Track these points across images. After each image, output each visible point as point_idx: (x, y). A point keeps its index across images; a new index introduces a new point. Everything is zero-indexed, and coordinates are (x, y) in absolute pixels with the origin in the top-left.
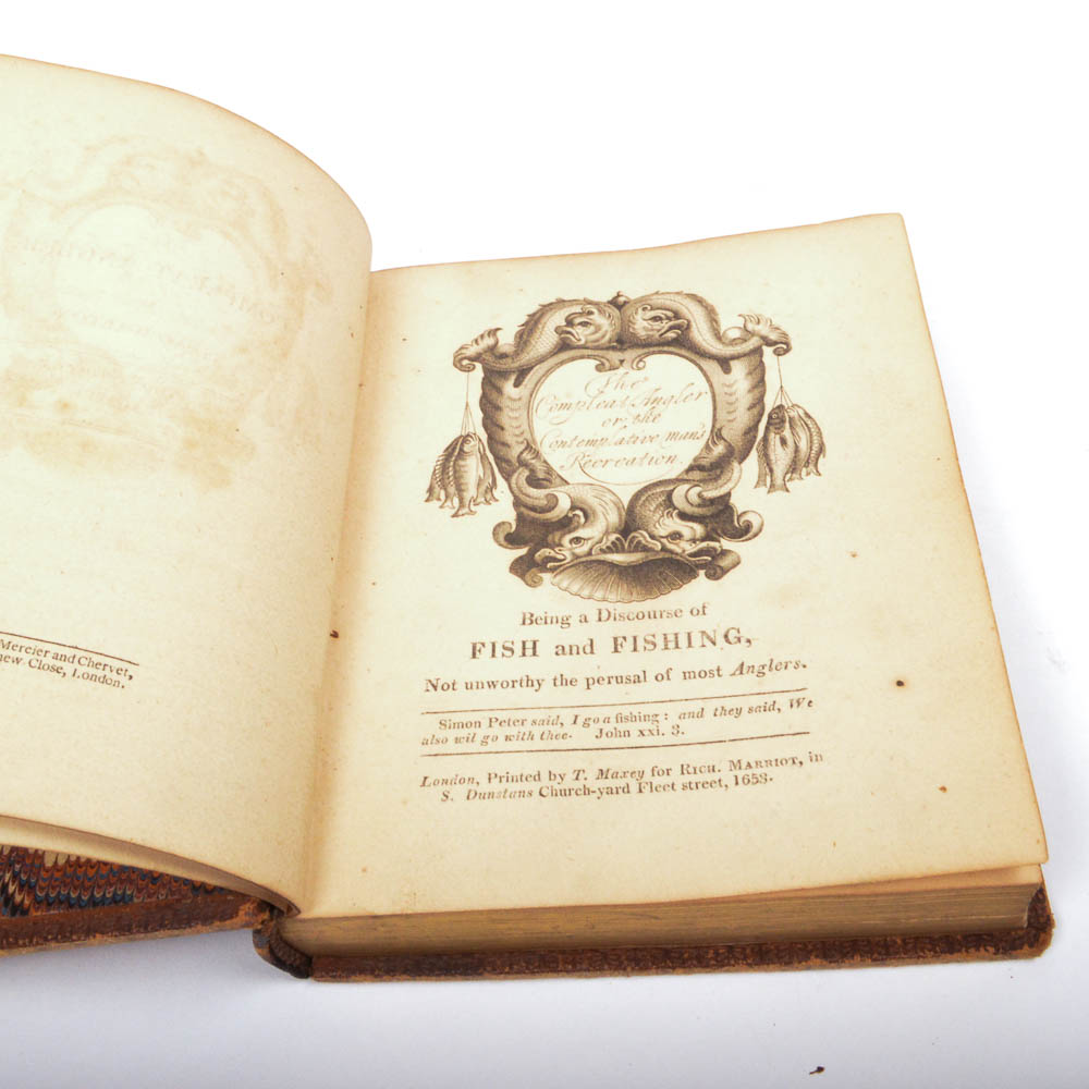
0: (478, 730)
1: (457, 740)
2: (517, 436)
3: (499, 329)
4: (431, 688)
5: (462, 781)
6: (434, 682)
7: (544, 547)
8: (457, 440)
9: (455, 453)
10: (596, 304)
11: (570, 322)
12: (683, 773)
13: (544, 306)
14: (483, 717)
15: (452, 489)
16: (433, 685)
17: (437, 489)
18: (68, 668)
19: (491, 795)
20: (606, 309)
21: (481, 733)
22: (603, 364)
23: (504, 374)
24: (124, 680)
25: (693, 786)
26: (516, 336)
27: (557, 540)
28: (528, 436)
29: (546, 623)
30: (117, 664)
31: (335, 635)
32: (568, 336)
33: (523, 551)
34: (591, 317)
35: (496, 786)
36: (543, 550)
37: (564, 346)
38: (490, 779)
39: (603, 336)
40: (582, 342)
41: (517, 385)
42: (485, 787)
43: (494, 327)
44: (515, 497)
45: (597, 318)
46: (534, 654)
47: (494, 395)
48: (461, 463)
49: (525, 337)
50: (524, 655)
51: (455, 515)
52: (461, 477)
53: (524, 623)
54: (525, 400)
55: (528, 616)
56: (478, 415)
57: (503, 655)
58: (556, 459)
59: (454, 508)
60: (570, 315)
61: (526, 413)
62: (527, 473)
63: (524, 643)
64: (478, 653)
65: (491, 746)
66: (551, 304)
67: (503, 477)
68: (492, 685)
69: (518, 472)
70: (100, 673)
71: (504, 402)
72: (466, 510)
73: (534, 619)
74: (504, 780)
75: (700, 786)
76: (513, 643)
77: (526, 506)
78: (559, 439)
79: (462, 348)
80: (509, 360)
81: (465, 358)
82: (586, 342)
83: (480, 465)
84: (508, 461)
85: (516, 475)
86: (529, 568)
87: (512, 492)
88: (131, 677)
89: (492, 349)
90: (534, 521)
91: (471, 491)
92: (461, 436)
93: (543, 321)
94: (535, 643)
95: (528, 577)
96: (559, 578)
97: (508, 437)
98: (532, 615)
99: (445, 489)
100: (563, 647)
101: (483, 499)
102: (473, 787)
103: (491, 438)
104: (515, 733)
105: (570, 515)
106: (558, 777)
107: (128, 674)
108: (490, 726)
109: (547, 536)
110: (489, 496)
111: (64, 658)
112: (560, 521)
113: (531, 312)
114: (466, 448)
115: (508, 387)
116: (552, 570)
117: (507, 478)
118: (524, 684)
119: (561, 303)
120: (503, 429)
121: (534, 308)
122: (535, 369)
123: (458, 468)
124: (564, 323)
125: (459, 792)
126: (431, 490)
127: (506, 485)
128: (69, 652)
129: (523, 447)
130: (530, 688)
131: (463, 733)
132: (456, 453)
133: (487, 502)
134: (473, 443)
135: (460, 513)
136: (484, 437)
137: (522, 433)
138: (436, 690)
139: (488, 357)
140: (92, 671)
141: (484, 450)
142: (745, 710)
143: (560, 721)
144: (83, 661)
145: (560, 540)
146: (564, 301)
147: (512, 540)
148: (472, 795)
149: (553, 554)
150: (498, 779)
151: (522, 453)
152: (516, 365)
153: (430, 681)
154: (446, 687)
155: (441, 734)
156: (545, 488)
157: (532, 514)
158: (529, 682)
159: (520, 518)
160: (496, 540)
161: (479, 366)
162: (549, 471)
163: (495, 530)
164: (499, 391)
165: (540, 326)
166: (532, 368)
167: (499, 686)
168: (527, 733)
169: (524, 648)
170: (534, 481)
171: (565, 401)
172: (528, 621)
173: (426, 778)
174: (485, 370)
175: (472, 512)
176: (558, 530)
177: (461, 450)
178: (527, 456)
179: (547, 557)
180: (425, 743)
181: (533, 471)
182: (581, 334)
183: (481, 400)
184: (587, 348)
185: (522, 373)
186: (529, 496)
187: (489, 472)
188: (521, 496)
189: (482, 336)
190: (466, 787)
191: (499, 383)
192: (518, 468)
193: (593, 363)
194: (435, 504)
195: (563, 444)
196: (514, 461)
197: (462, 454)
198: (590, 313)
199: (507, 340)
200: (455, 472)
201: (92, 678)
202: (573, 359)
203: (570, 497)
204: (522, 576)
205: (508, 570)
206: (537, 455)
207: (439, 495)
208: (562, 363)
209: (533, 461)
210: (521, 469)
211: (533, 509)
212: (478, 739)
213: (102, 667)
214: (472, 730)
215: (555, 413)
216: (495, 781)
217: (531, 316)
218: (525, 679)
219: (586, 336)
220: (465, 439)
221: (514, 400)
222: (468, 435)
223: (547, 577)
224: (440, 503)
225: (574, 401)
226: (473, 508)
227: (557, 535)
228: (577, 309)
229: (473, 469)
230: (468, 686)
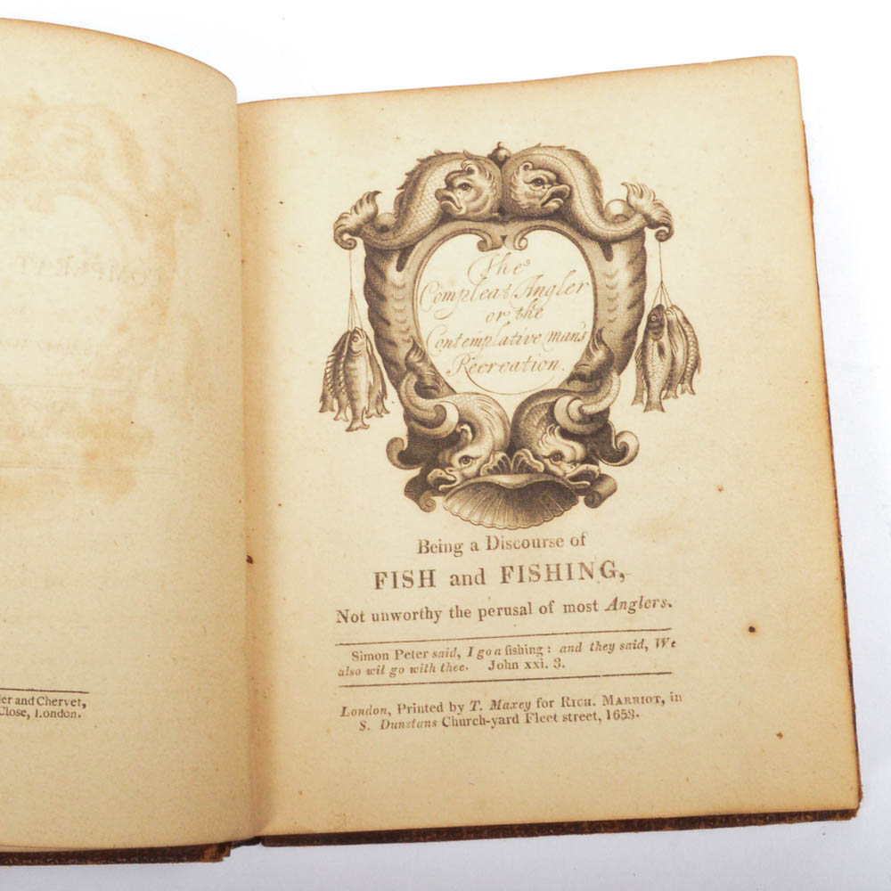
0: (386, 662)
1: (369, 672)
2: (402, 332)
3: (377, 193)
4: (341, 619)
5: (376, 712)
6: (344, 613)
7: (435, 468)
8: (344, 336)
9: (343, 352)
10: (476, 159)
11: (450, 185)
12: (563, 706)
13: (423, 161)
14: (389, 649)
15: (344, 398)
16: (343, 616)
17: (330, 397)
18: (30, 710)
19: (402, 725)
20: (486, 166)
21: (389, 664)
22: (485, 241)
23: (385, 253)
24: (78, 709)
25: (572, 718)
26: (395, 203)
27: (447, 459)
28: (413, 332)
29: (441, 551)
30: (69, 697)
31: (250, 560)
32: (450, 202)
33: (415, 472)
34: (472, 177)
35: (405, 717)
36: (435, 470)
37: (445, 216)
38: (399, 709)
39: (484, 204)
40: (463, 212)
41: (400, 268)
42: (395, 718)
43: (372, 190)
44: (406, 409)
45: (477, 179)
46: (432, 585)
47: (378, 282)
48: (351, 365)
49: (405, 203)
50: (422, 585)
51: (350, 429)
52: (352, 383)
53: (421, 552)
54: (409, 288)
55: (424, 543)
56: (363, 306)
57: (404, 586)
58: (443, 361)
59: (347, 421)
60: (449, 175)
61: (410, 305)
62: (415, 380)
63: (422, 572)
64: (381, 583)
65: (399, 678)
66: (429, 158)
67: (393, 384)
68: (396, 616)
69: (406, 378)
70: (57, 709)
71: (389, 291)
72: (358, 424)
73: (429, 546)
74: (412, 710)
75: (578, 718)
76: (412, 573)
77: (417, 420)
78: (445, 337)
79: (341, 218)
80: (390, 235)
81: (345, 231)
82: (467, 212)
83: (369, 367)
84: (396, 364)
85: (405, 381)
86: (423, 491)
87: (402, 403)
88: (84, 706)
89: (372, 218)
90: (424, 437)
91: (363, 403)
92: (348, 332)
93: (422, 183)
94: (431, 573)
95: (422, 500)
96: (450, 501)
97: (395, 334)
98: (428, 543)
99: (338, 398)
100: (457, 577)
101: (375, 411)
102: (386, 717)
103: (377, 335)
104: (419, 665)
105: (459, 430)
106: (457, 708)
107: (81, 703)
108: (397, 658)
109: (437, 455)
110: (380, 407)
111: (25, 702)
112: (449, 437)
113: (409, 170)
114: (355, 347)
115: (391, 270)
116: (444, 493)
117: (397, 386)
118: (424, 616)
119: (439, 157)
120: (388, 324)
121: (412, 164)
122: (417, 247)
123: (348, 372)
124: (444, 186)
125: (374, 721)
126: (324, 398)
127: (396, 394)
128: (28, 695)
129: (410, 346)
130: (429, 620)
131: (374, 664)
132: (345, 353)
133: (379, 415)
134: (360, 341)
135: (354, 426)
136: (371, 333)
137: (408, 330)
138: (346, 621)
139: (368, 230)
140: (51, 708)
141: (372, 350)
142: (617, 647)
143: (457, 653)
144: (41, 701)
145: (450, 459)
146: (443, 154)
147: (405, 459)
148: (385, 725)
149: (444, 475)
150: (406, 710)
151: (409, 354)
152: (397, 241)
153: (340, 612)
154: (355, 619)
155: (355, 666)
156: (433, 397)
157: (423, 429)
158: (428, 614)
159: (412, 434)
160: (390, 459)
161: (360, 241)
162: (437, 377)
163: (388, 447)
164: (382, 275)
165: (420, 189)
166: (413, 246)
167: (401, 618)
168: (430, 666)
169: (422, 578)
170: (423, 390)
171: (449, 289)
172: (424, 549)
173: (344, 708)
174: (368, 248)
175: (366, 427)
176: (447, 447)
177: (350, 349)
178: (414, 358)
179: (438, 479)
180: (341, 674)
181: (420, 377)
182: (462, 201)
183: (365, 287)
184: (468, 220)
185: (405, 251)
186: (417, 407)
187: (379, 379)
188: (412, 408)
189: (361, 202)
190: (380, 717)
191: (382, 265)
192: (406, 373)
193: (474, 240)
194: (329, 415)
195: (448, 343)
196: (402, 363)
197: (351, 355)
198: (470, 172)
199: (386, 207)
200: (346, 376)
201: (52, 715)
202: (454, 234)
203: (458, 410)
204: (416, 499)
205: (403, 492)
206: (424, 356)
207: (332, 406)
208: (444, 239)
209: (420, 365)
210: (409, 374)
211: (423, 423)
212: (388, 670)
213: (58, 703)
214: (381, 662)
215: (440, 305)
216: (404, 712)
217: (410, 174)
218: (425, 610)
219: (467, 202)
220: (351, 336)
221: (398, 288)
222: (355, 331)
223: (439, 500)
224: (334, 414)
225: (457, 289)
226: (366, 421)
227: (447, 453)
228: (456, 166)
229: (363, 373)
230: (375, 618)
